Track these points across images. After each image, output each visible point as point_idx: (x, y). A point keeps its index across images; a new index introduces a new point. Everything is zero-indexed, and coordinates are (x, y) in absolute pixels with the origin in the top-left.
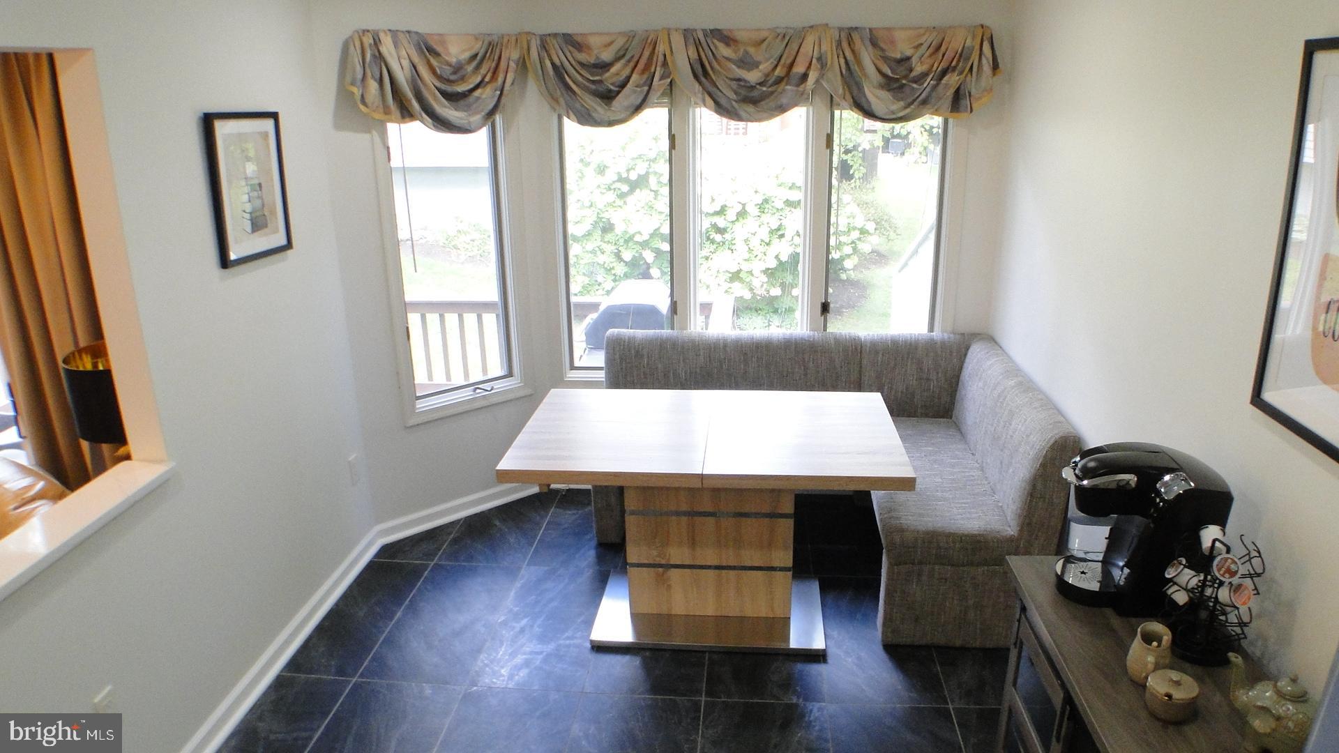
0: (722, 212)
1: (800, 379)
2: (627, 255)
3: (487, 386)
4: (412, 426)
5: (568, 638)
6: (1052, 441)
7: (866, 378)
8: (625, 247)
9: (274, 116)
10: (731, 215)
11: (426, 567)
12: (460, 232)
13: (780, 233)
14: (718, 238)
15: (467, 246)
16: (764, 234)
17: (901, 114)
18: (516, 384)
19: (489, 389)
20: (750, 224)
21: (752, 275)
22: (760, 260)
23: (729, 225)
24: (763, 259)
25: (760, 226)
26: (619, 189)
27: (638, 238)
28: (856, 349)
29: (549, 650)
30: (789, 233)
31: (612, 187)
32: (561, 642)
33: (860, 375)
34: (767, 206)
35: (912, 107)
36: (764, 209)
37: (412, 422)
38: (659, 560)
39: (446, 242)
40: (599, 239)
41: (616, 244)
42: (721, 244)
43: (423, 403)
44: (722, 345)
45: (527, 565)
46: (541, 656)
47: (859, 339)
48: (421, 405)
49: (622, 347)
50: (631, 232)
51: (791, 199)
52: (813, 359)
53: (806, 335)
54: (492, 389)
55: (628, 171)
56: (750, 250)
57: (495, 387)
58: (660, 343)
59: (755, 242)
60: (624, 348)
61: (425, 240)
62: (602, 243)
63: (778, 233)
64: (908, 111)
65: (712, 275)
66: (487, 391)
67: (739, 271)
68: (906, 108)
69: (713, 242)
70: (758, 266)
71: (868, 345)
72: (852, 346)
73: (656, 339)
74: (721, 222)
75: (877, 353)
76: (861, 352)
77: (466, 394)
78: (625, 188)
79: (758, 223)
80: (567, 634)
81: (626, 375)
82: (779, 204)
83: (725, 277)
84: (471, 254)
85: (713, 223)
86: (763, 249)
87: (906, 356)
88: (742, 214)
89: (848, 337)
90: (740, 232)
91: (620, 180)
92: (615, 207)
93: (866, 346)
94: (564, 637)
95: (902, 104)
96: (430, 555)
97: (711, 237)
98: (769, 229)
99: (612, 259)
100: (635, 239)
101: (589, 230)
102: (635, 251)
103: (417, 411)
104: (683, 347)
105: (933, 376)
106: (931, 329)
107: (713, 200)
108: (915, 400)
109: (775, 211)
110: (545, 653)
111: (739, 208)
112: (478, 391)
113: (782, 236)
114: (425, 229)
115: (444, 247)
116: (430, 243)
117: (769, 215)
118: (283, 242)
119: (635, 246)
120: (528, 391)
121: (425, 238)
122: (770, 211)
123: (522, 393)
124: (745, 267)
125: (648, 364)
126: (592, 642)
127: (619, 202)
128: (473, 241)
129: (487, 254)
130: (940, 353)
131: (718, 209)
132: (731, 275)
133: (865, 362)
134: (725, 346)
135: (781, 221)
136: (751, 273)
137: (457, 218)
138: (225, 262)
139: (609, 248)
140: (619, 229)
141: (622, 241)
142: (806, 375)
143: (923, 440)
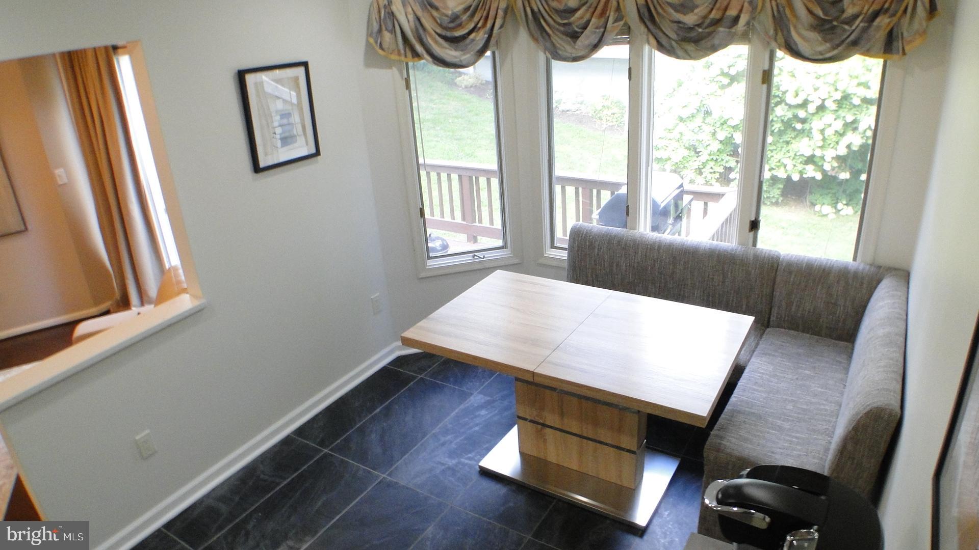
0: (804, 104)
1: (718, 285)
2: (722, 135)
3: (480, 254)
4: (422, 278)
5: (470, 459)
6: (868, 408)
7: (778, 294)
8: (721, 128)
9: (305, 64)
10: (812, 108)
11: (414, 378)
12: (605, 107)
13: (855, 126)
14: (799, 126)
15: (608, 118)
16: (838, 125)
18: (506, 255)
19: (482, 257)
20: (828, 117)
21: (824, 160)
22: (832, 148)
23: (809, 116)
24: (835, 148)
25: (835, 119)
26: (721, 82)
27: (731, 123)
28: (772, 266)
29: (451, 464)
30: (862, 126)
31: (715, 80)
32: (463, 460)
33: (773, 291)
34: (845, 102)
36: (843, 104)
37: (423, 275)
38: (537, 419)
39: (594, 114)
40: (701, 120)
41: (713, 126)
42: (802, 131)
43: (433, 262)
45: (478, 393)
46: (443, 467)
47: (778, 258)
48: (431, 263)
49: (580, 238)
50: (726, 118)
51: (868, 96)
52: (732, 271)
53: (730, 248)
54: (483, 258)
55: (729, 67)
56: (824, 139)
57: (486, 256)
58: (609, 239)
59: (829, 132)
61: (581, 111)
62: (703, 124)
63: (852, 126)
65: (789, 157)
66: (481, 258)
67: (813, 156)
69: (794, 129)
70: (830, 154)
71: (784, 264)
72: (768, 263)
73: (607, 235)
74: (802, 114)
75: (790, 273)
76: (776, 271)
77: (468, 258)
78: (726, 81)
79: (834, 117)
80: (470, 455)
82: (856, 101)
83: (801, 160)
84: (611, 124)
85: (795, 114)
86: (835, 139)
87: (817, 280)
88: (821, 108)
89: (767, 254)
90: (816, 124)
91: (723, 74)
92: (716, 96)
93: (782, 265)
94: (466, 456)
96: (422, 370)
97: (793, 125)
98: (844, 122)
99: (709, 137)
100: (729, 123)
101: (693, 113)
102: (728, 132)
103: (427, 268)
105: (841, 302)
106: (855, 259)
107: (797, 95)
108: (821, 321)
109: (852, 106)
110: (447, 466)
111: (819, 103)
112: (476, 257)
113: (855, 129)
114: (581, 103)
115: (592, 117)
116: (583, 114)
117: (846, 110)
118: (313, 151)
119: (728, 129)
120: (516, 261)
121: (581, 110)
122: (847, 107)
123: (511, 262)
124: (818, 153)
126: (480, 467)
127: (720, 92)
128: (614, 114)
129: (622, 124)
130: (850, 281)
131: (800, 102)
132: (805, 159)
133: (778, 279)
135: (856, 116)
136: (822, 158)
137: (603, 96)
138: (257, 169)
139: (708, 129)
140: (716, 115)
141: (718, 124)
142: (723, 282)
143: (807, 361)
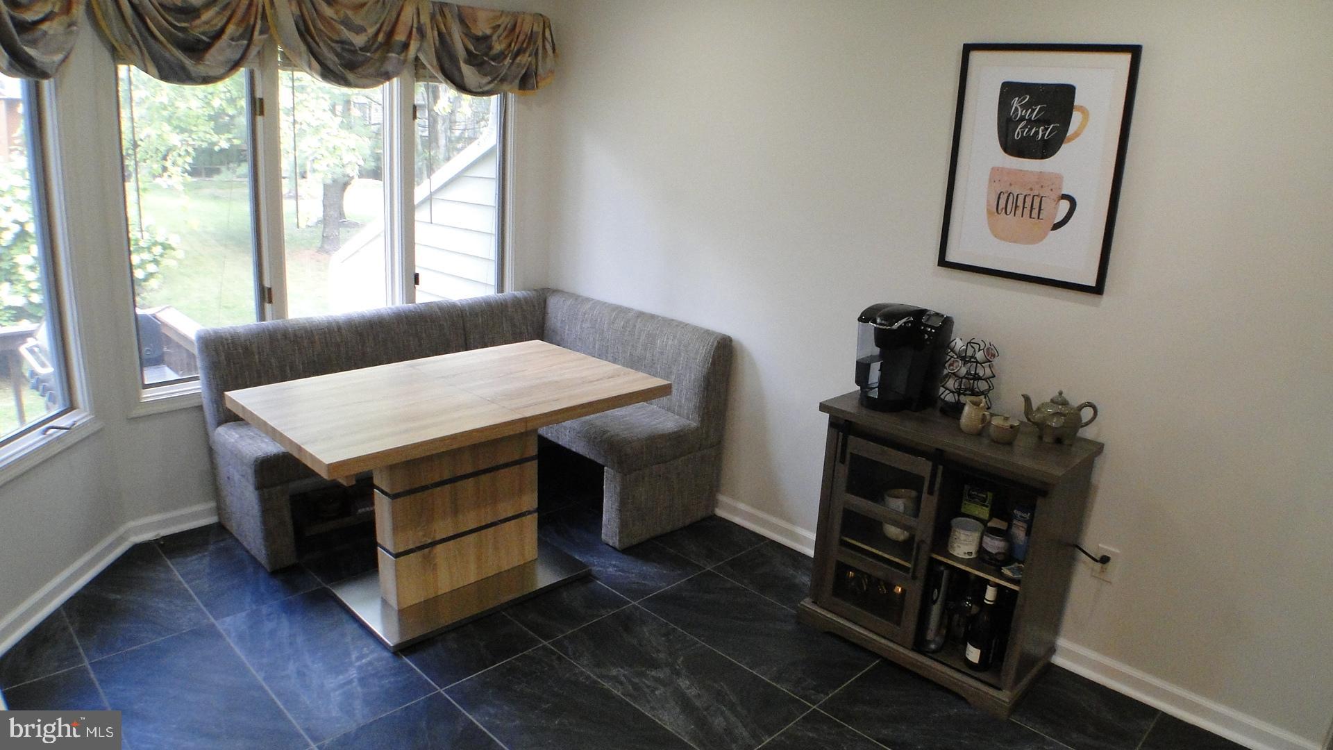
5: (360, 658)
6: (716, 344)
7: (472, 341)
17: (486, 88)
18: (83, 418)
28: (458, 314)
32: (358, 664)
33: (466, 339)
35: (496, 82)
38: (425, 541)
44: (336, 330)
47: (457, 305)
49: (226, 347)
58: (270, 335)
60: (229, 348)
64: (492, 85)
66: (62, 428)
68: (490, 83)
71: (467, 309)
72: (454, 312)
73: (264, 331)
75: (477, 315)
76: (463, 321)
77: (37, 438)
80: (354, 656)
81: (236, 377)
87: (500, 315)
89: (448, 304)
93: (465, 310)
94: (354, 659)
95: (489, 78)
104: (295, 335)
105: (524, 329)
112: (50, 432)
123: (95, 427)
125: (260, 361)
130: (525, 308)
133: (468, 325)
134: (339, 328)
